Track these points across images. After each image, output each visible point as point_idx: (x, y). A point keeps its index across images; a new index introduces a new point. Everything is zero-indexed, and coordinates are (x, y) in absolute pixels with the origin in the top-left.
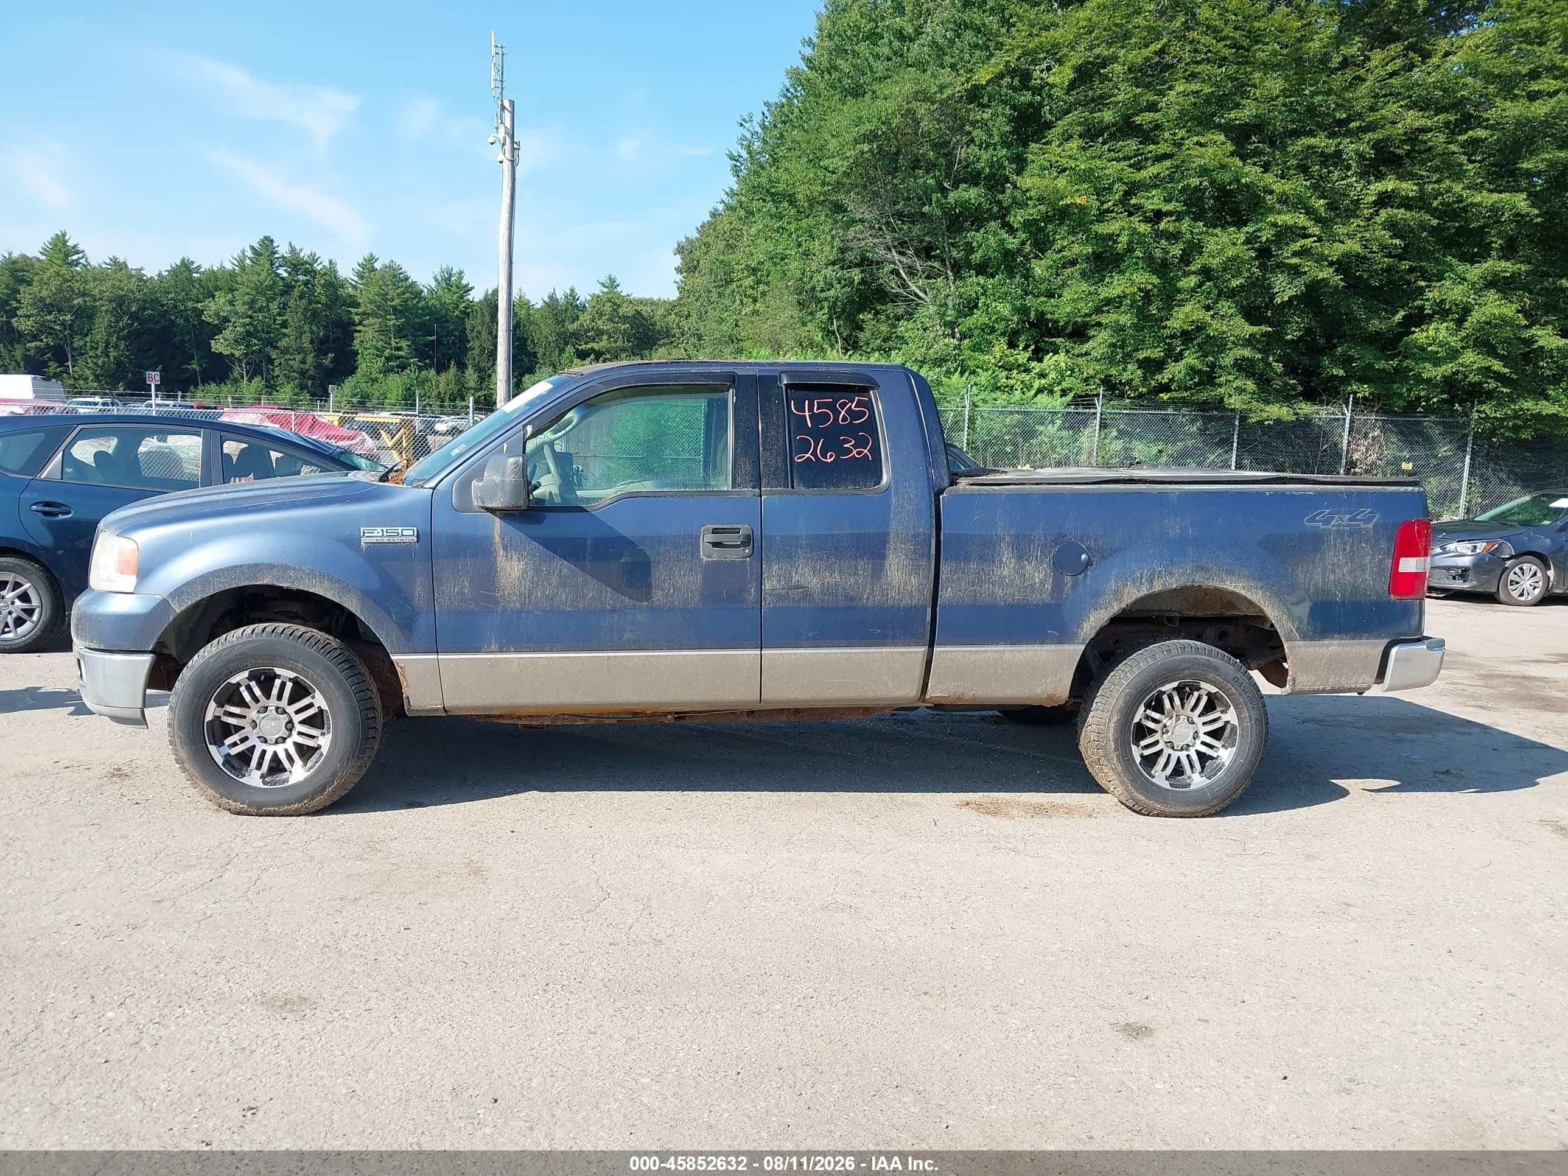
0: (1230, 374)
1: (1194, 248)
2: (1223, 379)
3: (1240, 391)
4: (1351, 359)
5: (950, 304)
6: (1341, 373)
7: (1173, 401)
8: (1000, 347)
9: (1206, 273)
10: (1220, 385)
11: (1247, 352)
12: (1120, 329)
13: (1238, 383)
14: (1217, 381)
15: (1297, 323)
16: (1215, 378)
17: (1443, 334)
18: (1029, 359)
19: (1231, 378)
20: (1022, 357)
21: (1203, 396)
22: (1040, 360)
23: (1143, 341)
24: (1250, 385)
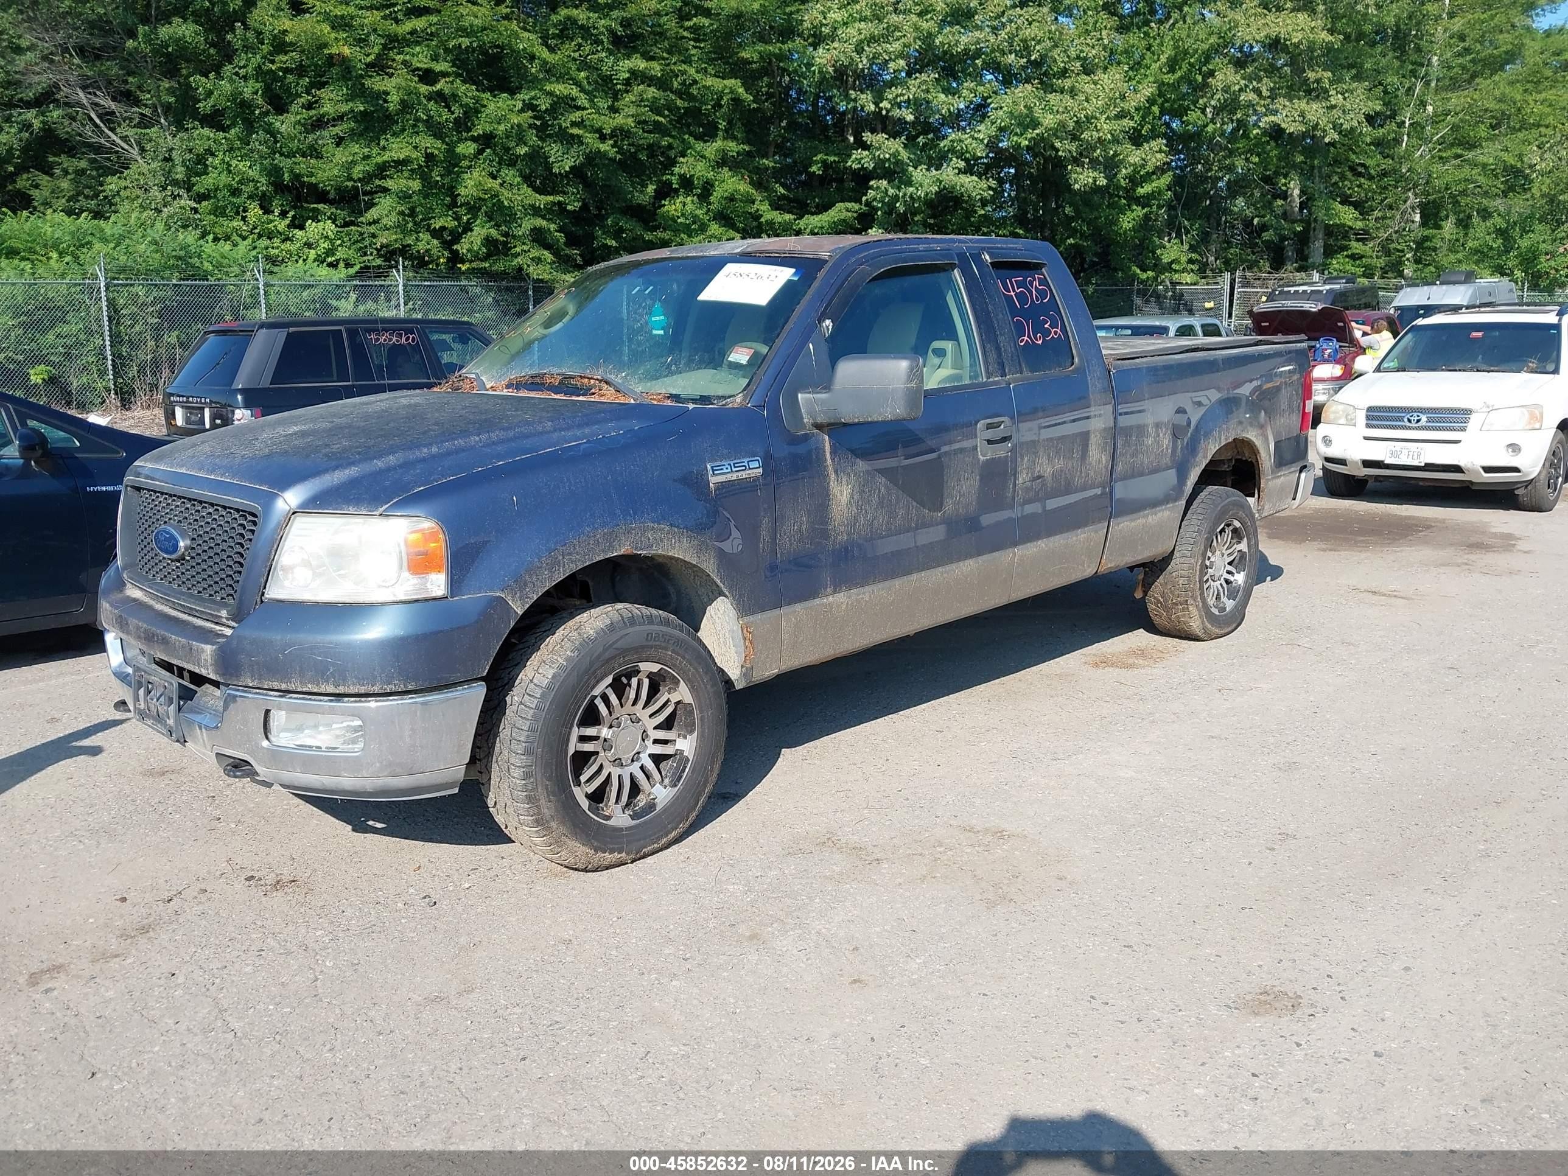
0: (524, 244)
1: (472, 112)
2: (518, 249)
3: (538, 261)
4: (621, 230)
5: (178, 160)
6: (614, 243)
7: (472, 272)
8: (254, 212)
9: (486, 140)
10: (517, 255)
11: (540, 222)
12: (404, 196)
13: (534, 253)
14: (513, 251)
15: (573, 193)
16: (511, 248)
17: (690, 207)
18: (289, 226)
19: (525, 248)
20: (282, 225)
21: (500, 266)
22: (302, 227)
23: (431, 208)
24: (548, 256)
